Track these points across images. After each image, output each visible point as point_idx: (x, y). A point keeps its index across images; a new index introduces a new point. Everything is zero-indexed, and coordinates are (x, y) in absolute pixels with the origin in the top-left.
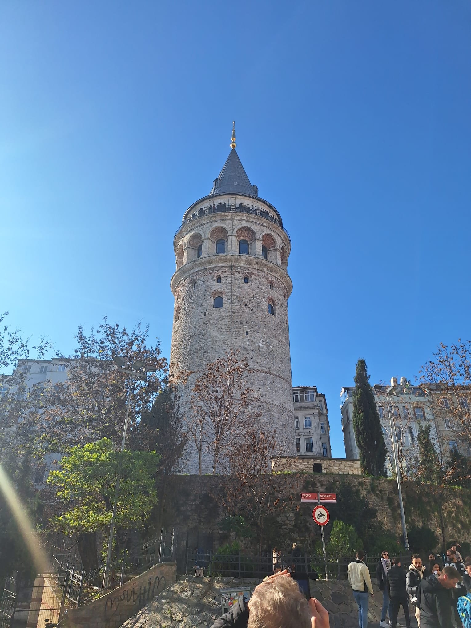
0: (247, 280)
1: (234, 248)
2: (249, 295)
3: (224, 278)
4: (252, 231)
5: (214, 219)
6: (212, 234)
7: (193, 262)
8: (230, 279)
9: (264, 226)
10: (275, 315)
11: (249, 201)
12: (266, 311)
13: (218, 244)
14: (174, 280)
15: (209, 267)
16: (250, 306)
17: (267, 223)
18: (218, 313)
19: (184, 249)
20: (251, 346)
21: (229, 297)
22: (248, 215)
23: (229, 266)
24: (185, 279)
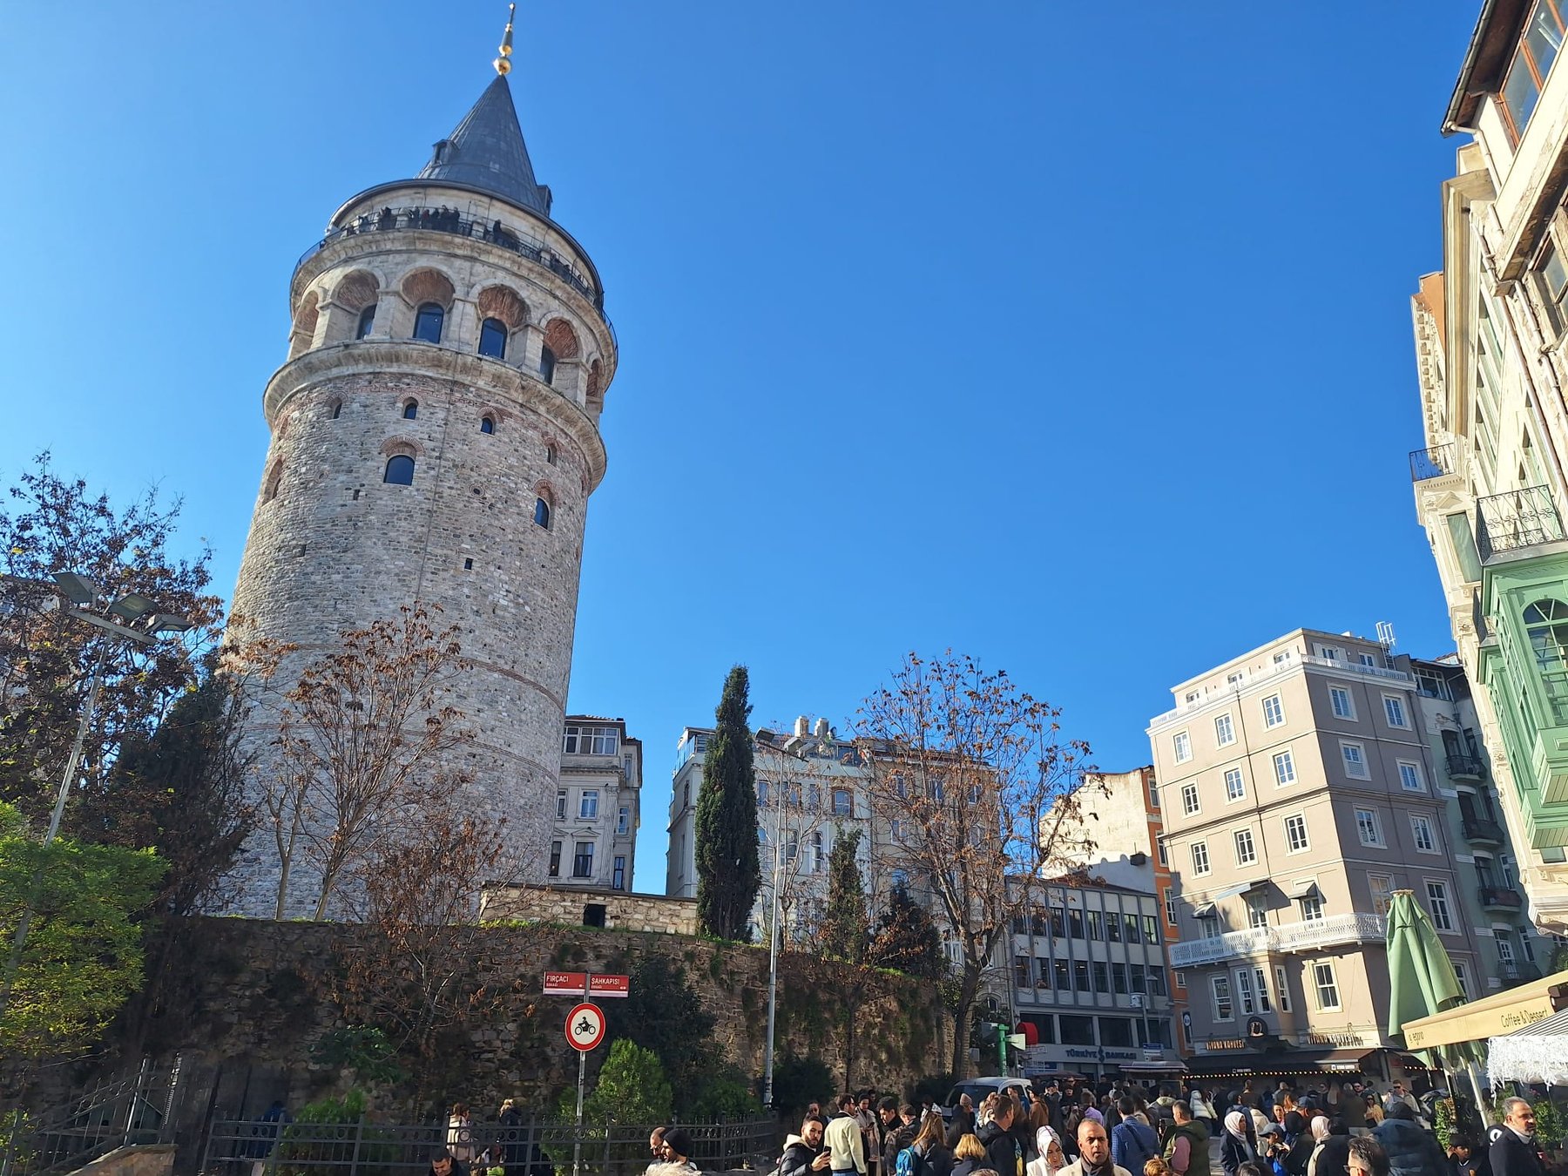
0: (489, 425)
1: (465, 336)
2: (488, 466)
3: (425, 408)
4: (522, 303)
5: (419, 246)
6: (411, 283)
7: (341, 349)
8: (441, 415)
9: (556, 297)
10: (551, 531)
11: (524, 222)
12: (528, 514)
13: (421, 316)
14: (278, 385)
15: (388, 370)
16: (487, 495)
17: (564, 290)
18: (395, 500)
19: (321, 308)
20: (475, 598)
21: (433, 461)
22: (516, 257)
23: (444, 380)
24: (311, 388)
